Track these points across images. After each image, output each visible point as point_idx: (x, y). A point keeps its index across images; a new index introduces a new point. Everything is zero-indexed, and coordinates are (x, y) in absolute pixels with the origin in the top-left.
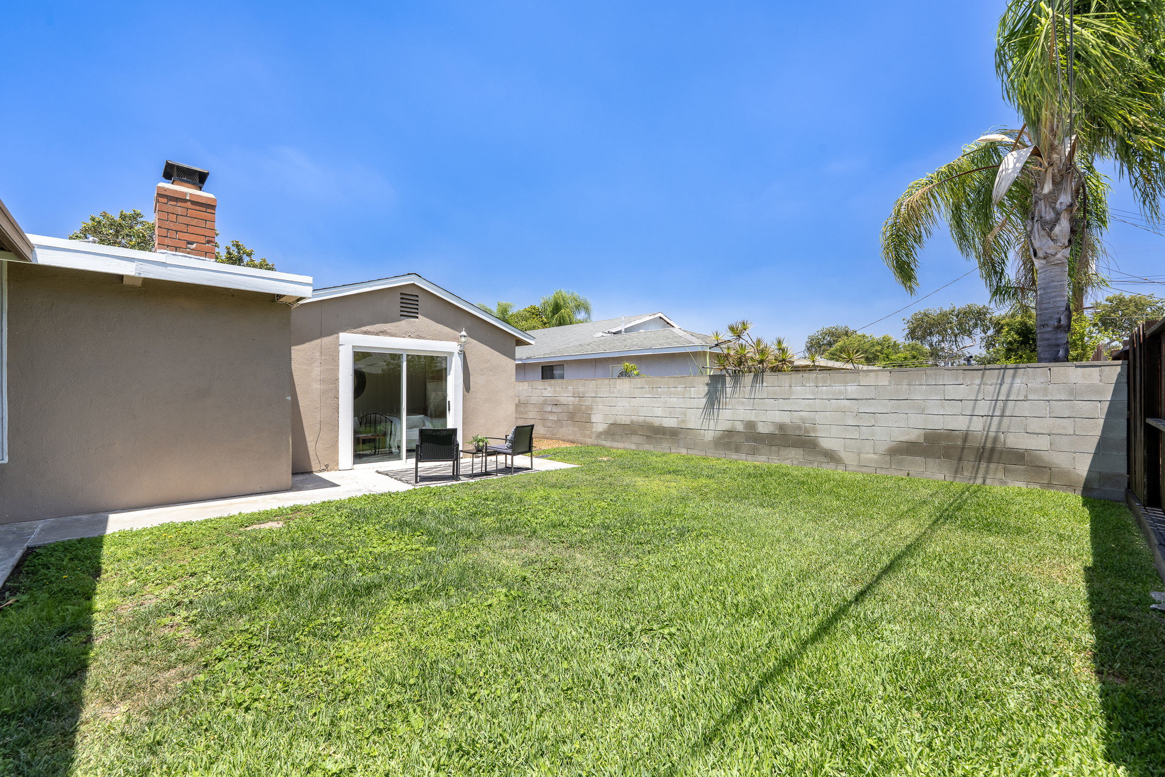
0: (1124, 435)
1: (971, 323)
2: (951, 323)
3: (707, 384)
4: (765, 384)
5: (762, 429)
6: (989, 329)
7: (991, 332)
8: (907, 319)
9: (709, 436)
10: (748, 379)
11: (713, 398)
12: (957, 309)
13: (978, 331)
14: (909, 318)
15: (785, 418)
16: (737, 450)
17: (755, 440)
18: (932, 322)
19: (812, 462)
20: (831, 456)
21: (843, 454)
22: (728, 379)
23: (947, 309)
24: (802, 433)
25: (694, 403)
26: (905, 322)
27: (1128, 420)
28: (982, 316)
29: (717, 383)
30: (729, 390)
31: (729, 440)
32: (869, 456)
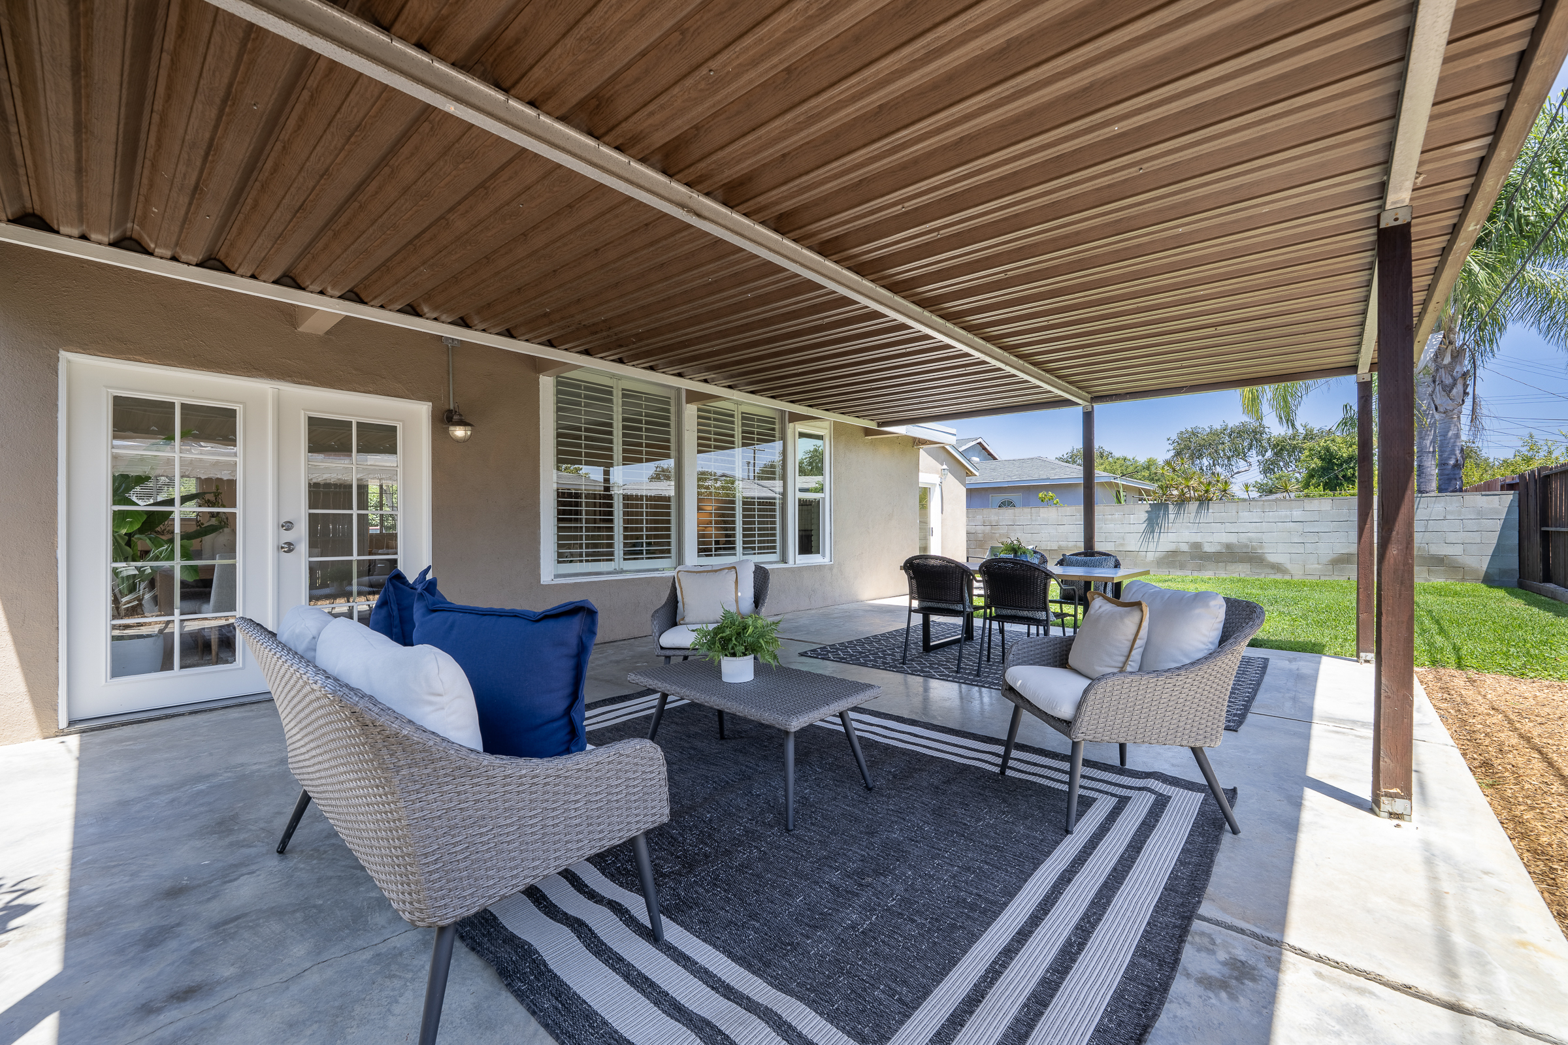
0: (1517, 542)
1: (1246, 444)
2: (1223, 443)
3: (1147, 512)
4: (1210, 511)
5: (1208, 548)
6: (1266, 451)
7: (1269, 454)
8: (1173, 438)
9: (1150, 557)
10: (1193, 506)
11: (1154, 522)
12: (1230, 426)
13: (1253, 452)
14: (1174, 437)
15: (1232, 539)
16: (1182, 567)
17: (1201, 558)
18: (1202, 443)
19: (1259, 574)
20: (1277, 568)
21: (1289, 566)
22: (1171, 507)
23: (1217, 426)
24: (1249, 550)
25: (1133, 528)
26: (1171, 442)
27: (1519, 532)
28: (1258, 436)
29: (1160, 510)
30: (1172, 517)
31: (1172, 559)
32: (1313, 566)
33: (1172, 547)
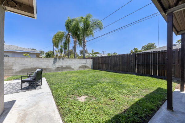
3: (53, 60)
5: (64, 67)
9: (54, 69)
10: (61, 59)
11: (55, 62)
15: (67, 65)
16: (60, 70)
19: (71, 70)
20: (73, 69)
22: (58, 59)
24: (69, 66)
25: (51, 63)
29: (56, 59)
30: (58, 61)
31: (58, 69)
32: (77, 69)
33: (58, 67)
